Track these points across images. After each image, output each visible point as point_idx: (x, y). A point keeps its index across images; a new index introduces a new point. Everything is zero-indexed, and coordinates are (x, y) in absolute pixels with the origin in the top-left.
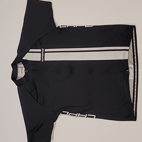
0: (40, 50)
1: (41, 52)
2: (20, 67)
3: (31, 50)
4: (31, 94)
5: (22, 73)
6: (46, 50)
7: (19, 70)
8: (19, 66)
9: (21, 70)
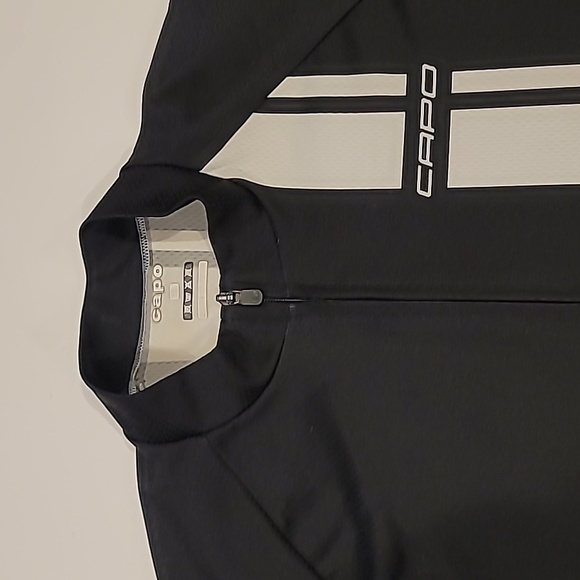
0: (395, 84)
1: (407, 104)
2: (169, 259)
3: (291, 87)
4: (286, 540)
5: (188, 317)
6: (464, 81)
7: (162, 285)
8: (155, 246)
9: (176, 289)
